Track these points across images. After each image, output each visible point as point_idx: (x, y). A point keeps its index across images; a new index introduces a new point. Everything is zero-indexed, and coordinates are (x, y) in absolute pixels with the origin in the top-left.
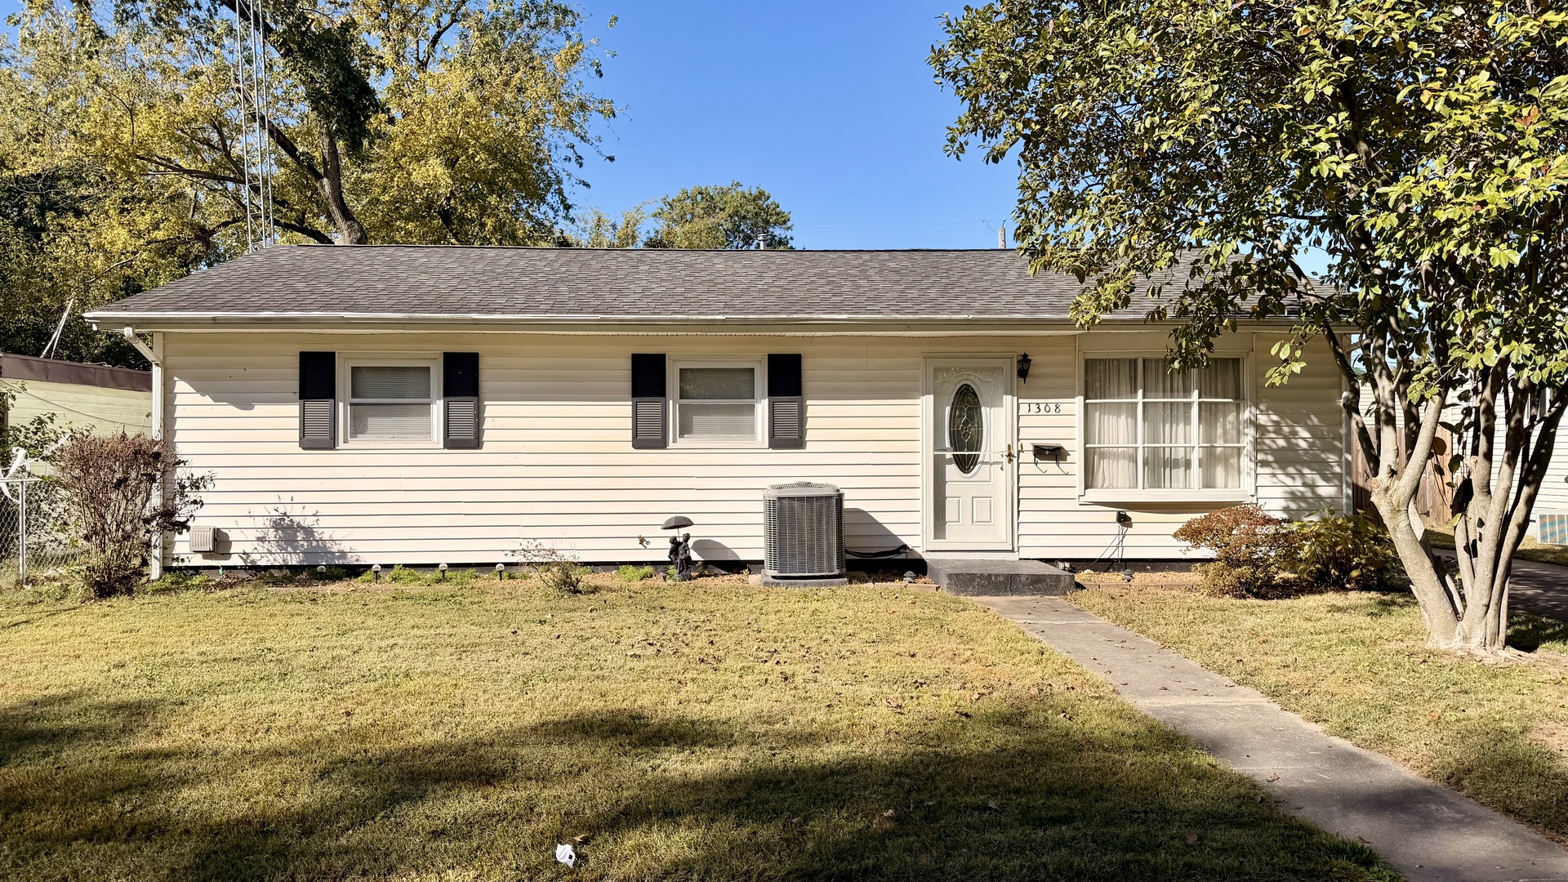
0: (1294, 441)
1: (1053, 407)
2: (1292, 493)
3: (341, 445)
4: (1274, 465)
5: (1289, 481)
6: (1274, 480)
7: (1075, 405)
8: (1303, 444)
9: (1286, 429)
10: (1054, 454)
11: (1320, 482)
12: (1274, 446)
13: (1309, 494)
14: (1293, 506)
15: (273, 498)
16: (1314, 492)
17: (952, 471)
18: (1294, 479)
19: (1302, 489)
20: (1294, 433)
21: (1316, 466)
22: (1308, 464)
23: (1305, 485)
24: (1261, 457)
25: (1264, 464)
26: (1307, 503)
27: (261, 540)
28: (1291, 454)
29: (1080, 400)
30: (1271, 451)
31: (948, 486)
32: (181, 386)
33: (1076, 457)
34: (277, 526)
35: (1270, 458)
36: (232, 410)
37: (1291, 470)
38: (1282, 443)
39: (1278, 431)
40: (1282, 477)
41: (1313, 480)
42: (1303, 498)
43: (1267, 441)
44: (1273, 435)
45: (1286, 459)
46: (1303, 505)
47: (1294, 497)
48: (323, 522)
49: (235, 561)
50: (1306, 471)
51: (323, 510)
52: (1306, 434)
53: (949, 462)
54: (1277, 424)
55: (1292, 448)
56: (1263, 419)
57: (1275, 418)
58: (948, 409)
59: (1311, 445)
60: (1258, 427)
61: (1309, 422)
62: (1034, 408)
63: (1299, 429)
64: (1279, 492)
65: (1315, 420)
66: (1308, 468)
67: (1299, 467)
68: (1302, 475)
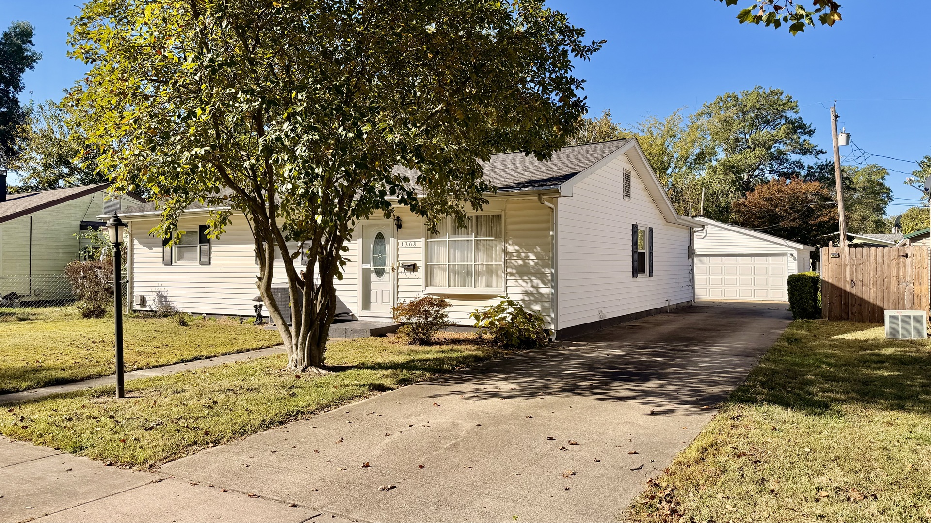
0: (527, 261)
1: (413, 243)
2: (526, 291)
3: (174, 264)
4: (517, 275)
5: (524, 284)
6: (517, 283)
7: (421, 243)
8: (532, 263)
9: (523, 255)
10: (413, 268)
11: (541, 285)
12: (516, 264)
13: (535, 292)
14: (526, 299)
15: (156, 284)
16: (538, 291)
17: (374, 276)
18: (527, 283)
19: (532, 289)
20: (527, 257)
21: (538, 275)
22: (534, 274)
23: (532, 286)
24: (509, 270)
25: (512, 274)
26: (534, 297)
27: (154, 300)
28: (525, 269)
29: (423, 239)
30: (516, 267)
31: (372, 284)
32: (136, 241)
33: (422, 270)
34: (158, 295)
35: (514, 271)
36: (147, 250)
37: (525, 278)
38: (520, 262)
39: (519, 256)
40: (521, 282)
41: (538, 284)
42: (532, 294)
43: (513, 261)
44: (515, 258)
45: (523, 272)
46: (532, 298)
47: (526, 293)
48: (170, 294)
49: (148, 309)
50: (533, 278)
51: (170, 289)
52: (533, 257)
53: (372, 272)
54: (517, 251)
55: (526, 265)
56: (510, 249)
57: (517, 248)
58: (372, 245)
59: (536, 264)
60: (506, 253)
61: (535, 251)
62: (405, 243)
63: (530, 254)
64: (519, 290)
65: (539, 249)
66: (535, 277)
67: (530, 276)
68: (532, 281)
